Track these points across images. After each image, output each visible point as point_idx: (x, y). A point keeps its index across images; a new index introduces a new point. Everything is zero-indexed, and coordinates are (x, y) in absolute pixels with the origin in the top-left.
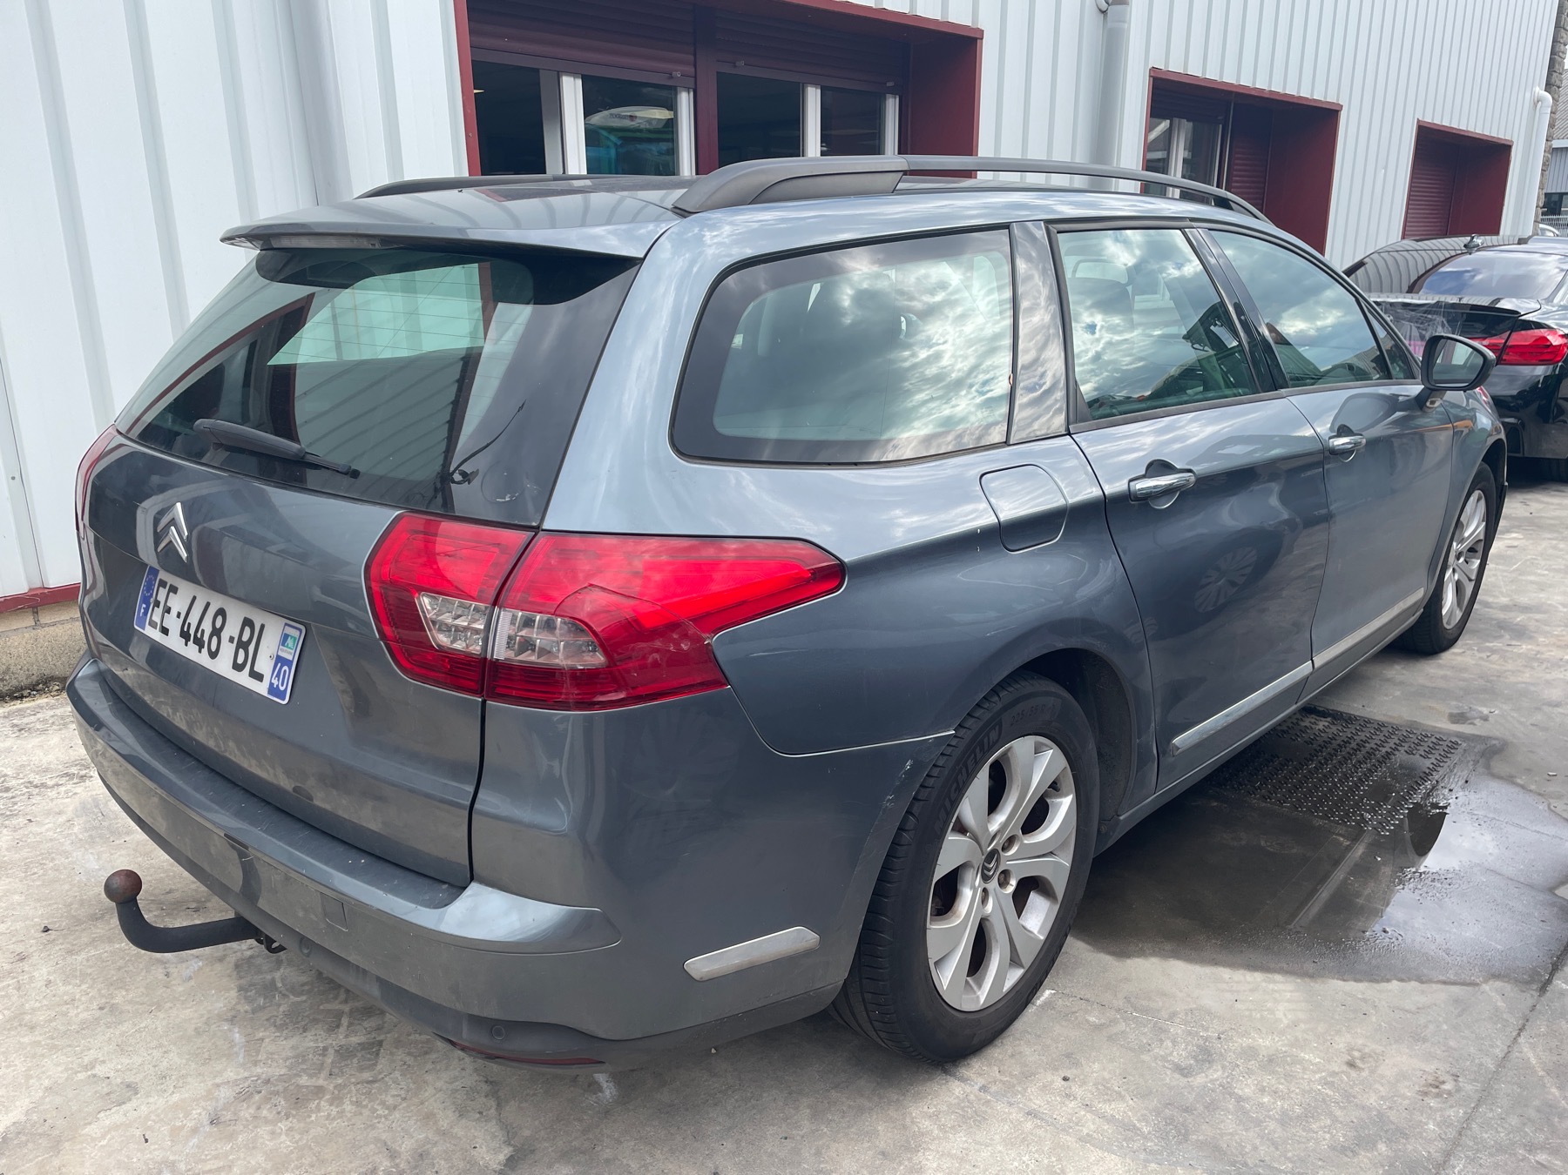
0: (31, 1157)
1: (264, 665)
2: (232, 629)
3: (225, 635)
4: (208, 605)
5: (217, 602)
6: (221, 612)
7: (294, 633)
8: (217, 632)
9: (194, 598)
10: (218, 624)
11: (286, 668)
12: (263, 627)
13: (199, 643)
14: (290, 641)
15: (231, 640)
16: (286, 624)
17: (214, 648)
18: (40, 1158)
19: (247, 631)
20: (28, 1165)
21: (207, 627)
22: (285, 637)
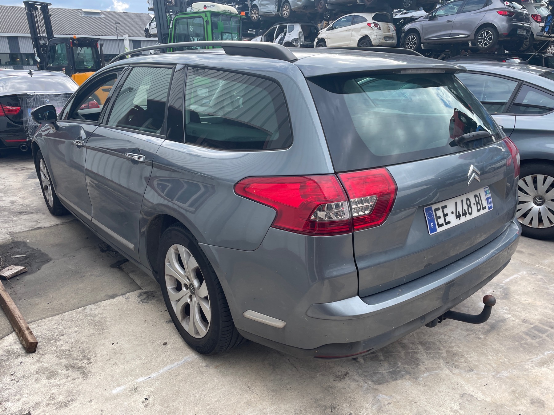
0: (508, 411)
1: (485, 204)
2: (473, 201)
3: (472, 205)
4: (462, 201)
5: (464, 198)
6: (468, 199)
7: (486, 189)
8: (469, 206)
9: (456, 203)
10: (469, 203)
11: (490, 199)
12: (479, 194)
13: (464, 214)
14: (487, 192)
15: (474, 204)
16: (484, 188)
17: (470, 212)
18: (507, 408)
19: (477, 198)
20: (512, 410)
21: (465, 207)
22: (486, 192)
